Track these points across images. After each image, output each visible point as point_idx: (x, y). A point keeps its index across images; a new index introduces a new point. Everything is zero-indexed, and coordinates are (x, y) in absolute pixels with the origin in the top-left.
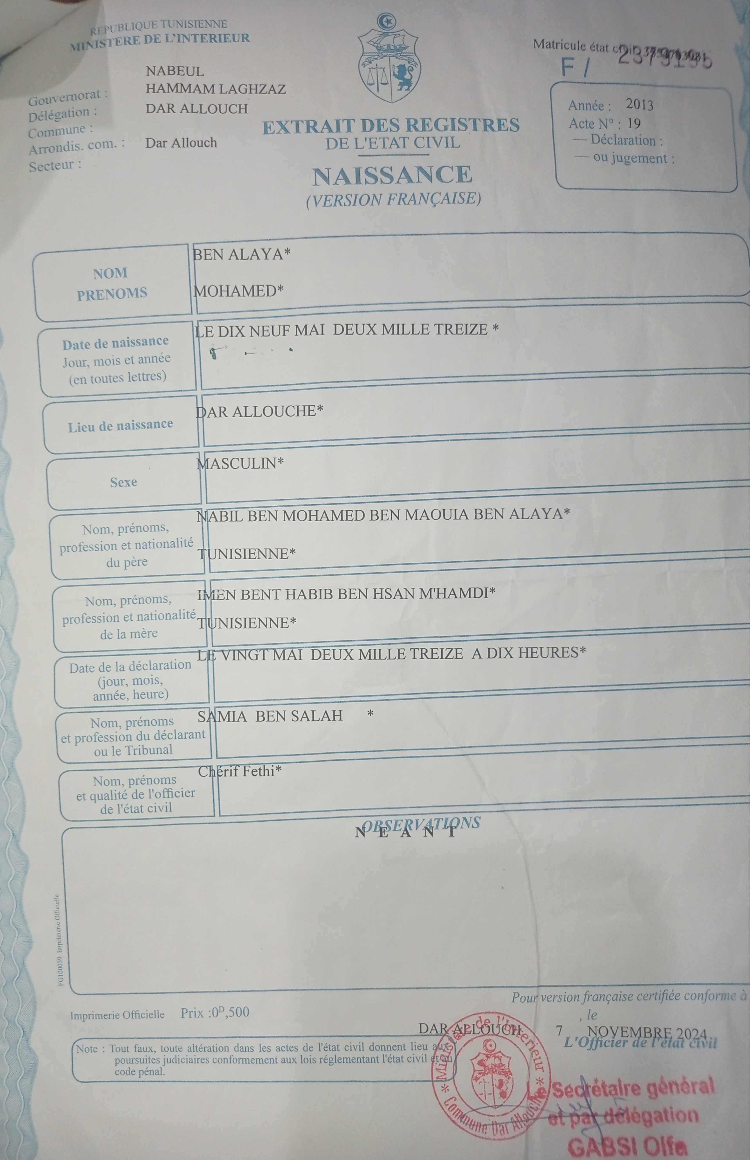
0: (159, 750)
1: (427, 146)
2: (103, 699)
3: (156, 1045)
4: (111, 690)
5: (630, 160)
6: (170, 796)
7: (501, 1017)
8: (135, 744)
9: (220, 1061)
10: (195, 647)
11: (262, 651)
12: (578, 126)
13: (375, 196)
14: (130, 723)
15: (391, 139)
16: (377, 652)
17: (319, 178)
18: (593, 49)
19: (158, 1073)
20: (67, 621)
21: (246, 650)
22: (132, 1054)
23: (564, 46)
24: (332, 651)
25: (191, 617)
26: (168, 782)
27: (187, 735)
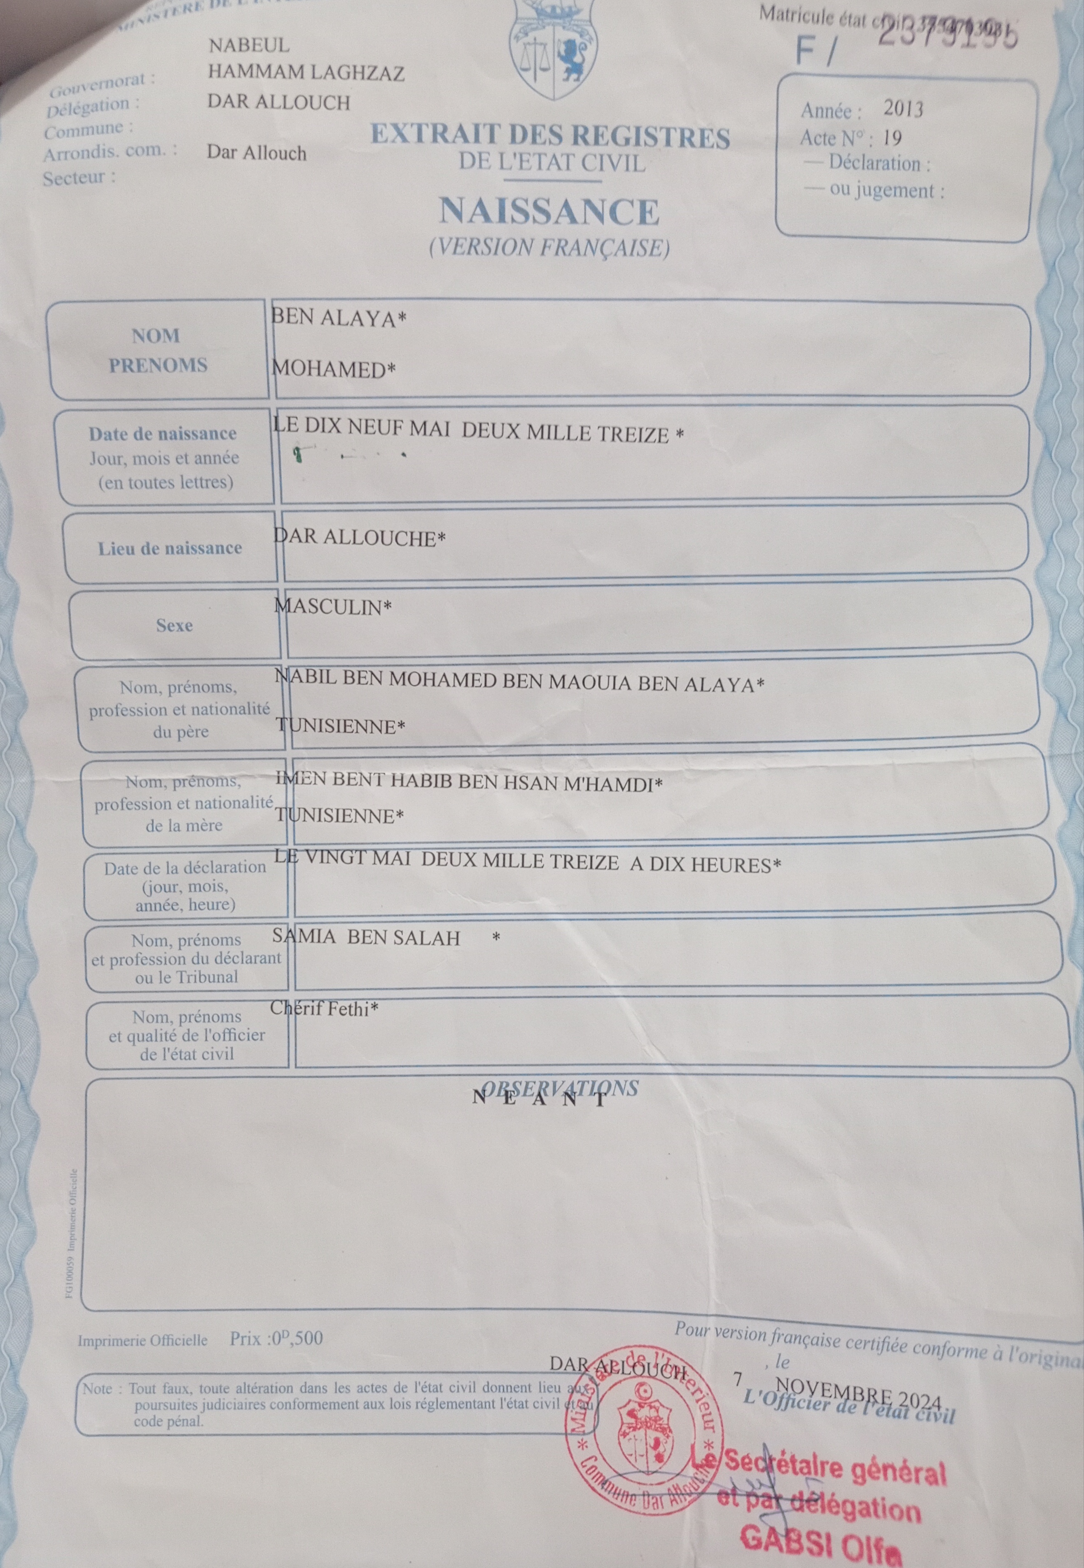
0: (221, 977)
1: (599, 167)
2: (149, 908)
3: (193, 1383)
4: (160, 897)
5: (882, 193)
6: (233, 1038)
7: (660, 1353)
8: (190, 968)
9: (280, 1406)
10: (271, 845)
11: (358, 853)
12: (813, 142)
13: (524, 241)
14: (184, 942)
15: (550, 156)
16: (507, 857)
17: (449, 212)
18: (844, 21)
19: (194, 1423)
20: (101, 806)
21: (337, 850)
22: (160, 1397)
23: (802, 18)
24: (449, 855)
25: (267, 806)
26: (230, 1019)
27: (258, 959)
